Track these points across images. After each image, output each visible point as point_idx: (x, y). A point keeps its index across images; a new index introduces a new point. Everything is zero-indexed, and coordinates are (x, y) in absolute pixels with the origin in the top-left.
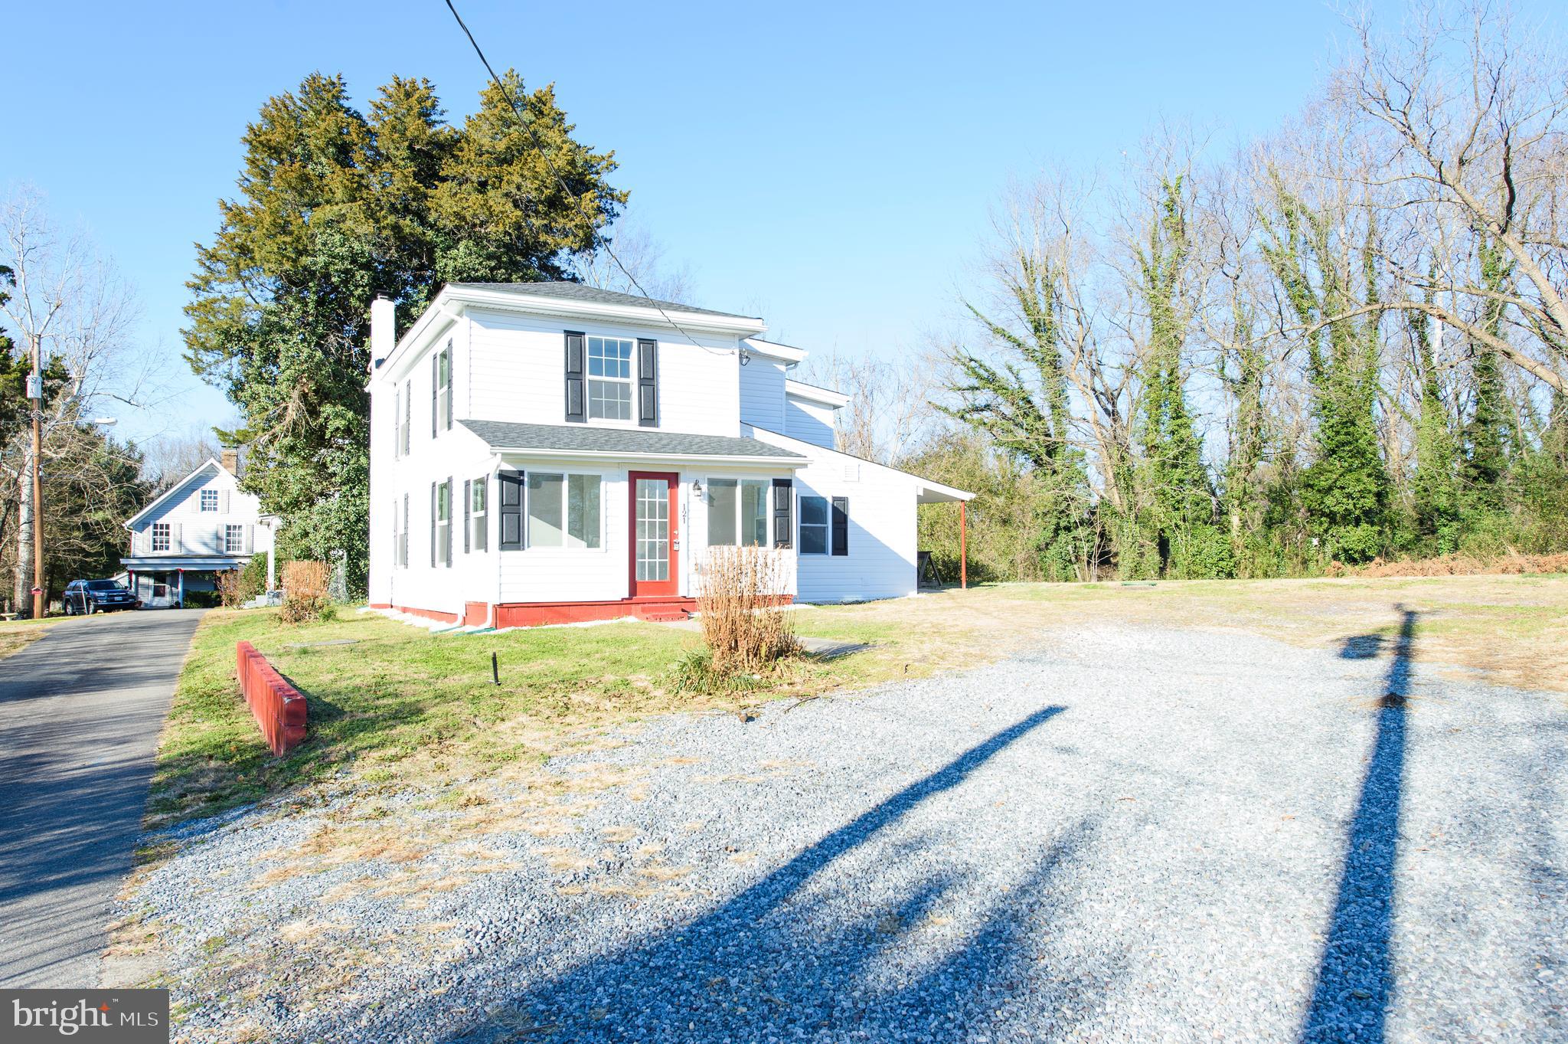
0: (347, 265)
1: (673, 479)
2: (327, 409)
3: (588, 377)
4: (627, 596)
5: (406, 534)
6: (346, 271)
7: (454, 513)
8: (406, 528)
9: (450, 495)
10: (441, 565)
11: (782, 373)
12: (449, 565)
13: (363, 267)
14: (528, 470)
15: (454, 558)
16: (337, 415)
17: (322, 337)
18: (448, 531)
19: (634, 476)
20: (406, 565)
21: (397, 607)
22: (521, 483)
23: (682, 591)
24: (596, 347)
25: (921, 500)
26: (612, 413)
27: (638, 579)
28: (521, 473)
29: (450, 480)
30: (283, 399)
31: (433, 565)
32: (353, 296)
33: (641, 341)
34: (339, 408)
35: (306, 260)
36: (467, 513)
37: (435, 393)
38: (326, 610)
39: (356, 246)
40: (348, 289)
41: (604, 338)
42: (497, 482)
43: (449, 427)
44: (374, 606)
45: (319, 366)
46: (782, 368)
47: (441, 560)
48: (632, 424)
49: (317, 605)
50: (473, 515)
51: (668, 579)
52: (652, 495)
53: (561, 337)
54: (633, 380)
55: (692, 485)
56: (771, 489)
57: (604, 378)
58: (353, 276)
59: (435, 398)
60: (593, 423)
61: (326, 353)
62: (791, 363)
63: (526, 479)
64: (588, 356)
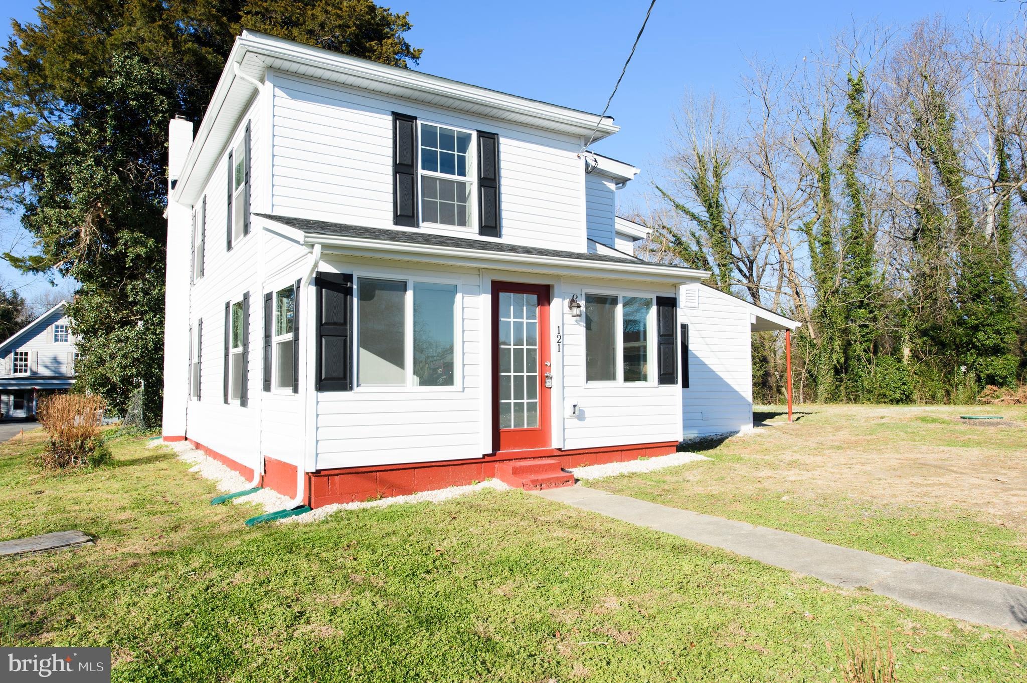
0: (146, 88)
1: (543, 294)
2: (125, 235)
3: (421, 172)
4: (490, 451)
5: (200, 363)
6: (145, 96)
7: (251, 338)
8: (200, 356)
9: (247, 316)
10: (235, 402)
11: (612, 192)
12: (244, 403)
13: (162, 92)
14: (358, 273)
15: (250, 394)
16: (136, 242)
17: (122, 163)
18: (243, 361)
19: (498, 288)
20: (199, 397)
21: (191, 441)
22: (349, 292)
23: (556, 443)
24: (429, 135)
25: (755, 328)
26: (447, 219)
27: (502, 427)
28: (348, 277)
29: (246, 296)
30: (75, 222)
31: (226, 401)
32: (153, 122)
33: (481, 134)
34: (137, 234)
35: (103, 81)
36: (267, 337)
37: (230, 197)
38: (96, 454)
39: (156, 70)
40: (148, 115)
41: (439, 125)
42: (313, 289)
43: (246, 231)
44: (167, 439)
45: (116, 190)
46: (612, 186)
47: (235, 397)
48: (471, 232)
49: (87, 447)
50: (276, 339)
51: (537, 426)
52: (518, 315)
53: (387, 121)
54: (472, 178)
55: (567, 302)
56: (654, 309)
57: (438, 175)
58: (153, 101)
59: (230, 203)
60: (426, 228)
61: (124, 178)
62: (622, 181)
63: (355, 287)
64: (420, 147)
